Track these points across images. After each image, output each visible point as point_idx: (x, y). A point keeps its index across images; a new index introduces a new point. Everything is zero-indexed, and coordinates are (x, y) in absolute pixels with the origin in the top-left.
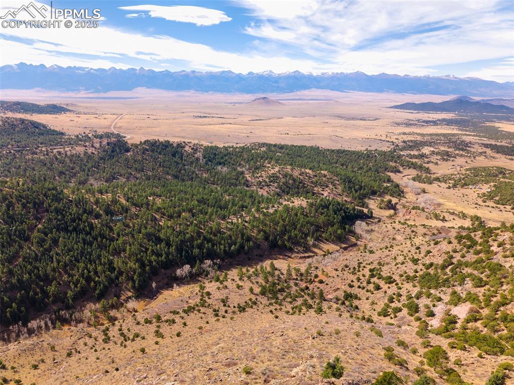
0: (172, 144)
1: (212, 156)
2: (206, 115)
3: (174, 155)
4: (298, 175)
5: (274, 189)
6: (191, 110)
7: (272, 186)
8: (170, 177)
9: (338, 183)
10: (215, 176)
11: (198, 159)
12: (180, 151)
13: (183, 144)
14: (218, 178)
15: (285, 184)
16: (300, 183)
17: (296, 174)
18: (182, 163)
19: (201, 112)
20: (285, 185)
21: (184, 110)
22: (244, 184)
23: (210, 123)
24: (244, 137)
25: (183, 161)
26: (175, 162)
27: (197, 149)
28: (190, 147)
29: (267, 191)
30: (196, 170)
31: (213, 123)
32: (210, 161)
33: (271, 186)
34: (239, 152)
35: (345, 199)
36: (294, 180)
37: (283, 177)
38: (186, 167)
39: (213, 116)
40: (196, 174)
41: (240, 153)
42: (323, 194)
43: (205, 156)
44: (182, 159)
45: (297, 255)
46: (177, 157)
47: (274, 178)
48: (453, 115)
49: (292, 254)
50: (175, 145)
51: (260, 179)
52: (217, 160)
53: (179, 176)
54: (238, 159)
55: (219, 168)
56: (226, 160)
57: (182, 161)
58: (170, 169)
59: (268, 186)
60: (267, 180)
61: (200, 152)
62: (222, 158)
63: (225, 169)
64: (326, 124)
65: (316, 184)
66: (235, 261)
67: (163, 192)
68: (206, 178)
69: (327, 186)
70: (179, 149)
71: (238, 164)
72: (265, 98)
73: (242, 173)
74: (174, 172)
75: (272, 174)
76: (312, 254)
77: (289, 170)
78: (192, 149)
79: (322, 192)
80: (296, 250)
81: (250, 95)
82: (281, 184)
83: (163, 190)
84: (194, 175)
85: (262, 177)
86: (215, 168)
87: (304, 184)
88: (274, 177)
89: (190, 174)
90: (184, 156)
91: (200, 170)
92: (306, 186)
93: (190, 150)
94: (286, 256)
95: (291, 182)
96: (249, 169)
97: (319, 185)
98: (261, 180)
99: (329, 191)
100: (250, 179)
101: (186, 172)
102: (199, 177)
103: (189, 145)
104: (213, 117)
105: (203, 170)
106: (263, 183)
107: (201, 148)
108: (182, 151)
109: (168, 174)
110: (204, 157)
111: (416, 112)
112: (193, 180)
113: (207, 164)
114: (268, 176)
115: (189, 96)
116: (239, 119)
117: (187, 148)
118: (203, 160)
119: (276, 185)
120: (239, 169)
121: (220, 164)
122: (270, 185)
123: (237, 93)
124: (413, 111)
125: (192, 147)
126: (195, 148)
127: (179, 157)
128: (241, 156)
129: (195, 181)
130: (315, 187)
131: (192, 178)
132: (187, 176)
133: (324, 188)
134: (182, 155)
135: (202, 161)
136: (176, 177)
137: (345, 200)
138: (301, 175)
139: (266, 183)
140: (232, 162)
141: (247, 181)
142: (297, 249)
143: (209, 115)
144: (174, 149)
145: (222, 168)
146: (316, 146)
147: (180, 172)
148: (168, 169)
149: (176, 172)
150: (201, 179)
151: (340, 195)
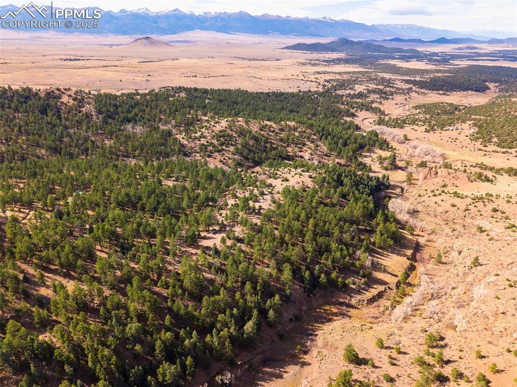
0: (37, 94)
1: (112, 110)
2: (77, 58)
3: (44, 112)
4: (258, 130)
5: (230, 156)
6: (55, 52)
7: (226, 151)
8: (43, 152)
9: (315, 137)
10: (126, 143)
11: (88, 116)
12: (53, 103)
13: (57, 92)
14: (133, 146)
15: (245, 145)
16: (266, 142)
17: (255, 127)
18: (61, 125)
19: (70, 55)
20: (245, 147)
21: (45, 53)
22: (180, 151)
23: (88, 66)
24: (142, 81)
25: (63, 121)
26: (48, 123)
27: (83, 100)
28: (70, 96)
29: (221, 161)
30: (90, 134)
31: (91, 66)
32: (110, 117)
33: (224, 152)
34: (152, 101)
35: (337, 160)
36: (256, 139)
37: (239, 136)
38: (71, 131)
39: (88, 58)
40: (92, 140)
41: (154, 103)
42: (302, 157)
43: (100, 110)
44: (59, 117)
45: (359, 297)
46: (50, 114)
47: (225, 139)
48: (344, 55)
49: (351, 297)
50: (42, 95)
51: (203, 141)
52: (122, 115)
53: (61, 148)
54: (154, 111)
55: (129, 127)
56: (136, 115)
57: (61, 121)
58: (40, 136)
59: (219, 151)
60: (215, 142)
61: (89, 104)
62: (129, 112)
63: (139, 129)
64: (231, 65)
65: (287, 142)
66: (258, 354)
67: (34, 193)
68: (111, 147)
69: (304, 145)
70: (52, 102)
71: (157, 119)
72: (148, 37)
73: (169, 133)
74: (49, 143)
75: (220, 132)
76: (381, 288)
77: (243, 124)
78: (74, 100)
79: (301, 154)
80: (354, 287)
81: (126, 36)
82: (239, 146)
83: (33, 183)
84: (89, 144)
85: (205, 137)
86: (122, 128)
87: (272, 143)
88: (224, 136)
89: (80, 142)
90: (62, 111)
91: (97, 134)
92: (275, 146)
93: (72, 102)
94: (341, 304)
95: (251, 142)
96: (176, 126)
97: (292, 143)
98: (205, 143)
99: (310, 151)
100: (186, 142)
101: (72, 140)
102: (98, 147)
103: (69, 93)
104: (88, 60)
105: (101, 134)
106: (210, 148)
107: (90, 98)
108: (56, 104)
109: (38, 145)
110: (100, 112)
111: (309, 52)
112: (90, 152)
113: (105, 122)
114: (214, 136)
115: (48, 38)
116: (124, 61)
117: (65, 99)
118: (97, 116)
119: (232, 149)
120: (162, 127)
121: (129, 121)
122: (223, 150)
123: (110, 34)
124: (307, 52)
125: (74, 96)
126: (79, 97)
127: (53, 115)
128: (156, 106)
129: (92, 154)
130: (288, 146)
131: (87, 150)
132: (76, 146)
133: (300, 148)
134: (58, 110)
135: (97, 119)
136: (56, 151)
137: (338, 163)
138: (262, 130)
139: (214, 146)
140: (147, 117)
141: (183, 146)
142: (354, 284)
143: (83, 58)
144: (41, 102)
145: (133, 128)
146: (240, 88)
147: (61, 141)
148: (37, 137)
149: (53, 141)
150: (104, 149)
151: (326, 155)
